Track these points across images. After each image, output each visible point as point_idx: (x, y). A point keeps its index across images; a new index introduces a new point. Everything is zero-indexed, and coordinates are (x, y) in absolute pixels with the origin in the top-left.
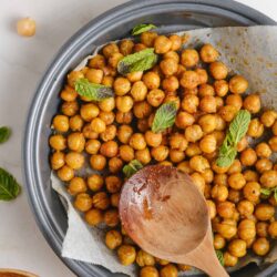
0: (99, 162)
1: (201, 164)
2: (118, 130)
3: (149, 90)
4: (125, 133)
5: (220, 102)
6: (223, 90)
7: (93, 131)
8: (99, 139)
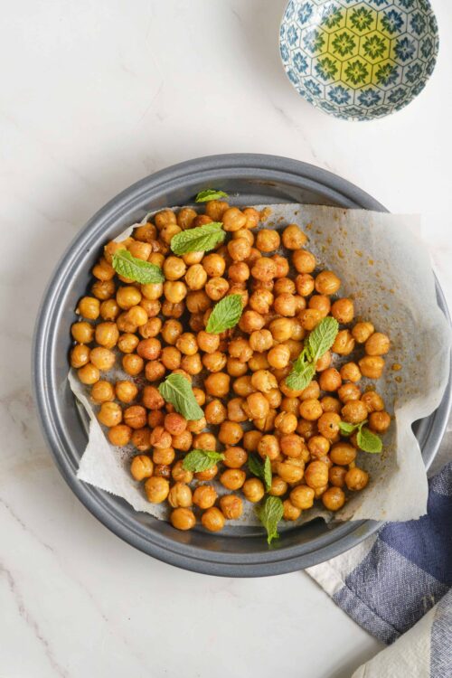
0: (134, 364)
1: (266, 381)
2: (163, 325)
3: (209, 277)
4: (173, 331)
5: (301, 303)
6: (307, 288)
7: (130, 323)
8: (137, 333)
